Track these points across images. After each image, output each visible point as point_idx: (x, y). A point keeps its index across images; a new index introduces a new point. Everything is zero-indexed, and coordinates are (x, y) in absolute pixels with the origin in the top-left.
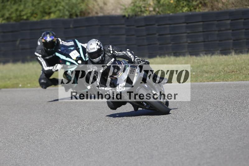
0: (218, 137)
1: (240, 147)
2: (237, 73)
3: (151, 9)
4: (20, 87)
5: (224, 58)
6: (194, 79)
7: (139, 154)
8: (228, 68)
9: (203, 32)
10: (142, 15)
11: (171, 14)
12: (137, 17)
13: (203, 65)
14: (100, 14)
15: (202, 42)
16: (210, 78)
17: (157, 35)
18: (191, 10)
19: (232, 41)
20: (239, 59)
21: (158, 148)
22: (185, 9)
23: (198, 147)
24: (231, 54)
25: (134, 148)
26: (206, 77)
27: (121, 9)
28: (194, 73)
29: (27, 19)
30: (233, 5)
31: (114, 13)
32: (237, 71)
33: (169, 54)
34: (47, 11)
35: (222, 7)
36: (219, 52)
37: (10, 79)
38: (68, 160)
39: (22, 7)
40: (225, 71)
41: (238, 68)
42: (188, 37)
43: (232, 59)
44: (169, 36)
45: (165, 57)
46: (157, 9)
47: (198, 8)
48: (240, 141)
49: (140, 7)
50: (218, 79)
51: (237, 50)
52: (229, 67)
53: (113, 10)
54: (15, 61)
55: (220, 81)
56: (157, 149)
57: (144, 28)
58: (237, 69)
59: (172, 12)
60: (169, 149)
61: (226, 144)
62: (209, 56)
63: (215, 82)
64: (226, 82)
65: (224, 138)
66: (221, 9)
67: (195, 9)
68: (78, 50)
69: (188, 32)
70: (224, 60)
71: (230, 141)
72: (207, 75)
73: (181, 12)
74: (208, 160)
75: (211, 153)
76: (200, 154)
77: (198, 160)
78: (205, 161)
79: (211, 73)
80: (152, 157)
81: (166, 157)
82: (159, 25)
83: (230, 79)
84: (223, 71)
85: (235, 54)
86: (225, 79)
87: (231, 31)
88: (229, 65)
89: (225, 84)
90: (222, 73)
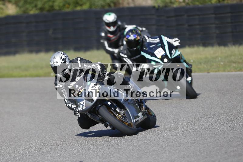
3: (181, 0)
4: (52, 76)
6: (222, 69)
9: (232, 23)
10: (172, 6)
11: (200, 5)
12: (167, 9)
13: (231, 56)
14: (132, 5)
15: (230, 32)
16: (238, 68)
17: (186, 26)
18: (219, 2)
23: (225, 136)
26: (234, 67)
28: (222, 63)
33: (198, 44)
37: (42, 68)
44: (198, 26)
45: (193, 47)
46: (187, 1)
57: (173, 19)
62: (237, 46)
68: (164, 48)
69: (217, 23)
72: (234, 65)
73: (209, 3)
74: (235, 148)
75: (238, 141)
76: (227, 142)
77: (225, 148)
78: (232, 150)
79: (239, 63)
80: (180, 145)
81: (194, 146)
82: (188, 16)
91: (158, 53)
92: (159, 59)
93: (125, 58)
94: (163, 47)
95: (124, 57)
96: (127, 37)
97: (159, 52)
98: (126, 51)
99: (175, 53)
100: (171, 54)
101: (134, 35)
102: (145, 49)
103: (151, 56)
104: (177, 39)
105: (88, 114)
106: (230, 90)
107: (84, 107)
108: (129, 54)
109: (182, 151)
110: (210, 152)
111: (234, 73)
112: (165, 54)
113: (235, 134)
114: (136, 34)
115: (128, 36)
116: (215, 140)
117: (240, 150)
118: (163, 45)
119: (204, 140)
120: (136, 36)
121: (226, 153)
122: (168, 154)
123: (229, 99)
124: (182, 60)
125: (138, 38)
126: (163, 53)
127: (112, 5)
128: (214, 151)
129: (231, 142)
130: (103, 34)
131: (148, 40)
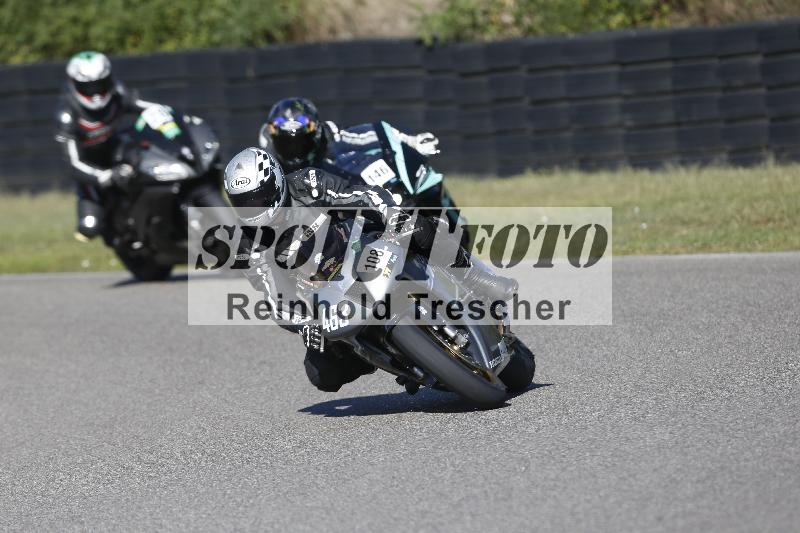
0: (722, 430)
1: (791, 462)
2: (784, 224)
3: (508, 18)
4: (86, 270)
5: (739, 177)
6: (646, 244)
7: (466, 486)
8: (752, 207)
9: (675, 92)
10: (478, 36)
11: (571, 36)
12: (462, 46)
13: (673, 200)
15: (670, 124)
16: (696, 241)
17: (525, 103)
18: (634, 23)
19: (765, 122)
20: (787, 179)
21: (527, 467)
22: (618, 19)
23: (657, 464)
24: (763, 164)
25: (453, 465)
26: (682, 237)
27: (411, 19)
28: (644, 226)
29: (109, 50)
30: (771, 9)
31: (386, 31)
32: (781, 219)
33: (565, 164)
34: (171, 23)
35: (737, 12)
36: (724, 156)
37: (51, 242)
38: (239, 505)
39: (91, 11)
40: (743, 218)
41: (785, 208)
42: (625, 109)
43: (765, 180)
44: (565, 105)
45: (550, 172)
46: (527, 21)
47: (657, 15)
48: (791, 445)
49: (472, 13)
50: (723, 243)
51: (782, 150)
52: (755, 204)
53: (384, 20)
55: (728, 251)
56: (524, 469)
57: (484, 79)
58: (783, 212)
59: (574, 30)
60: (564, 469)
61: (748, 454)
62: (694, 169)
63: (709, 252)
64: (748, 255)
65: (741, 434)
66: (731, 19)
67: (649, 19)
68: (391, 160)
69: (626, 92)
70: (740, 183)
71: (758, 445)
72: (685, 232)
73: (602, 28)
74: (690, 506)
75: (698, 481)
76: (664, 484)
77: (657, 504)
78: (680, 509)
79: (701, 223)
80: (510, 495)
81: (555, 496)
82: (532, 71)
83: (760, 243)
84: (738, 217)
85: (776, 164)
86: (742, 246)
87: (762, 91)
88: (757, 199)
89: (744, 259)
90: (735, 225)
91: (373, 175)
94: (389, 158)
97: (377, 174)
99: (426, 179)
100: (413, 180)
104: (430, 135)
106: (670, 313)
109: (516, 515)
110: (608, 517)
111: (683, 257)
112: (395, 180)
113: (689, 457)
114: (304, 116)
116: (624, 479)
117: (707, 510)
118: (388, 153)
121: (660, 519)
122: (468, 525)
123: (668, 343)
124: (445, 202)
125: (313, 127)
126: (390, 175)
127: (278, 35)
128: (620, 514)
129: (678, 483)
130: (66, 118)
131: (339, 135)
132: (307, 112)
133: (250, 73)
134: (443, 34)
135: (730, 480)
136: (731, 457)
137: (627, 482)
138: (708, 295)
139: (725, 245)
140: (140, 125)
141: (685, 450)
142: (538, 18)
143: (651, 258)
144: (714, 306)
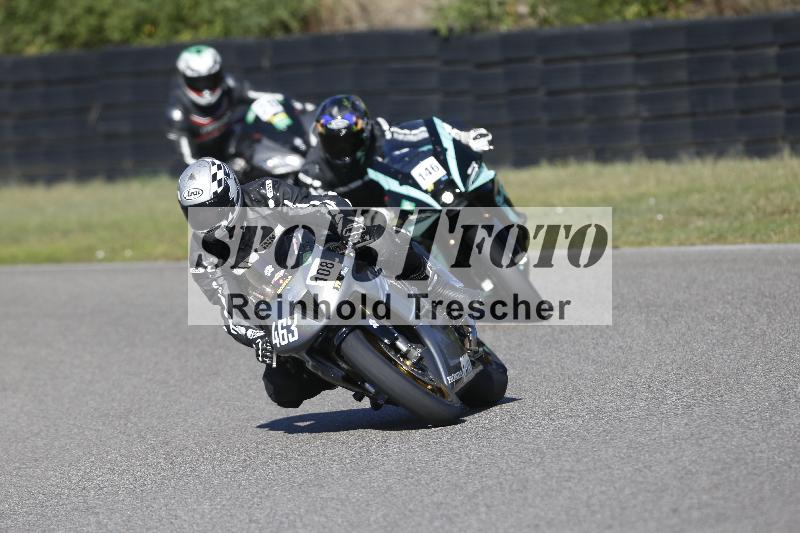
2: (799, 215)
3: (523, 9)
4: (100, 261)
5: (755, 168)
6: (661, 236)
7: (482, 478)
8: (767, 198)
9: (691, 83)
10: (493, 27)
11: (587, 27)
12: (478, 37)
13: (689, 192)
15: (685, 115)
16: (712, 232)
17: (541, 95)
18: (650, 14)
19: (781, 114)
21: (542, 458)
22: (632, 11)
23: (672, 456)
24: (778, 155)
26: (698, 229)
27: (427, 9)
28: (660, 217)
29: (125, 41)
31: (402, 22)
32: (796, 210)
33: (581, 156)
36: (740, 147)
37: (66, 233)
38: (253, 496)
40: (758, 208)
42: (640, 100)
43: (781, 172)
44: (579, 96)
45: (566, 163)
46: (542, 11)
47: (672, 6)
49: (488, 4)
50: (738, 235)
51: (798, 142)
52: (771, 196)
53: (400, 10)
54: (84, 175)
55: (743, 243)
56: (539, 460)
57: (499, 70)
59: (589, 20)
60: (578, 461)
61: (764, 446)
62: (709, 161)
64: (764, 247)
66: (746, 10)
67: (664, 9)
69: (642, 82)
70: (755, 174)
72: (700, 223)
73: (617, 18)
74: (705, 497)
75: (714, 473)
76: (679, 476)
77: (672, 495)
78: (695, 501)
79: (716, 215)
81: (570, 488)
82: (547, 61)
83: (776, 234)
84: (754, 208)
85: (791, 155)
86: (758, 237)
87: (778, 82)
88: (772, 191)
89: (759, 250)
90: (751, 217)
91: (424, 173)
92: (426, 192)
93: (315, 189)
94: (440, 156)
95: (311, 186)
96: (322, 121)
97: (427, 172)
98: (317, 167)
99: (478, 175)
100: (465, 177)
101: (347, 113)
102: (380, 159)
103: (401, 184)
104: (483, 131)
105: (304, 356)
106: (686, 305)
107: (293, 336)
108: (329, 175)
109: (531, 506)
110: (623, 509)
111: (699, 248)
112: (446, 177)
113: (704, 449)
114: (352, 113)
115: (328, 117)
116: (639, 470)
117: (722, 502)
118: (439, 150)
119: (601, 470)
120: (354, 119)
121: (675, 511)
123: (684, 334)
124: (499, 199)
125: (361, 124)
126: (441, 173)
127: (294, 25)
128: (635, 506)
129: (692, 474)
130: (177, 115)
131: (390, 132)
132: (355, 109)
133: (266, 63)
134: (459, 24)
135: (745, 472)
136: (747, 449)
137: (642, 473)
138: (724, 287)
139: (741, 236)
140: (250, 117)
141: (701, 442)
142: (554, 9)
143: (665, 249)
144: (730, 298)
